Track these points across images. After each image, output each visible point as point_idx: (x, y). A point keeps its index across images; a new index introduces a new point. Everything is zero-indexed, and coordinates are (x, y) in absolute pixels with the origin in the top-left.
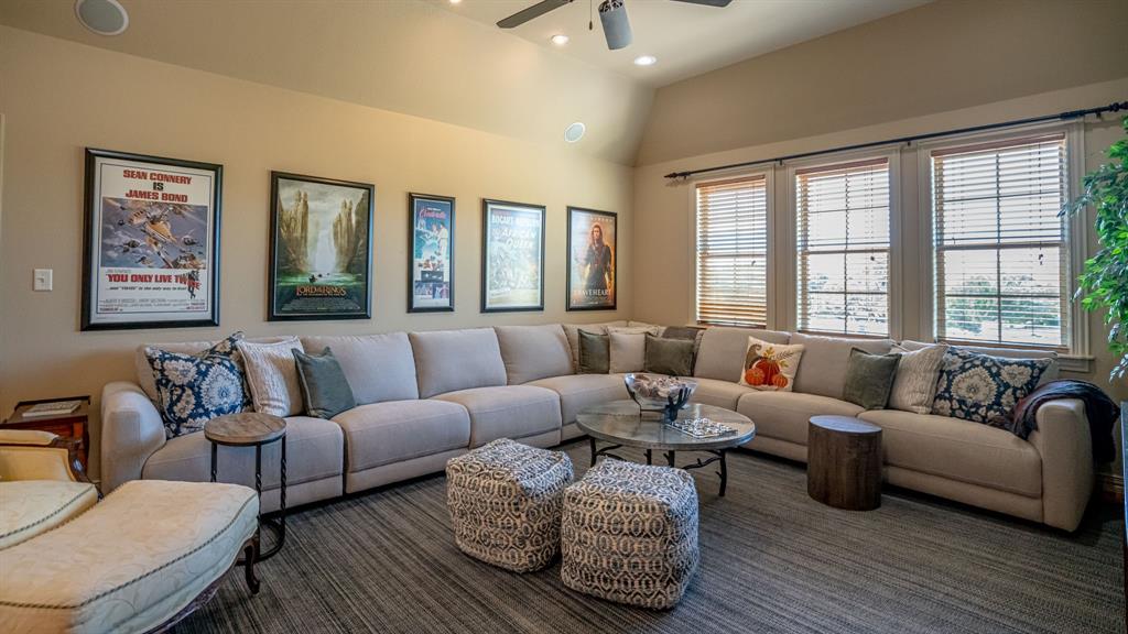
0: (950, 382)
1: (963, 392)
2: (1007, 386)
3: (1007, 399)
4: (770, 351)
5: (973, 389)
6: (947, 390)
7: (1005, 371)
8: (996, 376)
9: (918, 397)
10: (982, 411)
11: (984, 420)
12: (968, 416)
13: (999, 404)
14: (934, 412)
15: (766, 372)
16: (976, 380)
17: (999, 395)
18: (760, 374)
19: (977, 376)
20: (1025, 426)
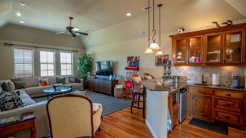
3: (75, 80)
4: (44, 80)
5: (72, 80)
6: (70, 80)
8: (74, 78)
9: (68, 82)
11: (74, 83)
12: (72, 83)
15: (45, 83)
16: (72, 79)
18: (44, 84)
20: (79, 82)
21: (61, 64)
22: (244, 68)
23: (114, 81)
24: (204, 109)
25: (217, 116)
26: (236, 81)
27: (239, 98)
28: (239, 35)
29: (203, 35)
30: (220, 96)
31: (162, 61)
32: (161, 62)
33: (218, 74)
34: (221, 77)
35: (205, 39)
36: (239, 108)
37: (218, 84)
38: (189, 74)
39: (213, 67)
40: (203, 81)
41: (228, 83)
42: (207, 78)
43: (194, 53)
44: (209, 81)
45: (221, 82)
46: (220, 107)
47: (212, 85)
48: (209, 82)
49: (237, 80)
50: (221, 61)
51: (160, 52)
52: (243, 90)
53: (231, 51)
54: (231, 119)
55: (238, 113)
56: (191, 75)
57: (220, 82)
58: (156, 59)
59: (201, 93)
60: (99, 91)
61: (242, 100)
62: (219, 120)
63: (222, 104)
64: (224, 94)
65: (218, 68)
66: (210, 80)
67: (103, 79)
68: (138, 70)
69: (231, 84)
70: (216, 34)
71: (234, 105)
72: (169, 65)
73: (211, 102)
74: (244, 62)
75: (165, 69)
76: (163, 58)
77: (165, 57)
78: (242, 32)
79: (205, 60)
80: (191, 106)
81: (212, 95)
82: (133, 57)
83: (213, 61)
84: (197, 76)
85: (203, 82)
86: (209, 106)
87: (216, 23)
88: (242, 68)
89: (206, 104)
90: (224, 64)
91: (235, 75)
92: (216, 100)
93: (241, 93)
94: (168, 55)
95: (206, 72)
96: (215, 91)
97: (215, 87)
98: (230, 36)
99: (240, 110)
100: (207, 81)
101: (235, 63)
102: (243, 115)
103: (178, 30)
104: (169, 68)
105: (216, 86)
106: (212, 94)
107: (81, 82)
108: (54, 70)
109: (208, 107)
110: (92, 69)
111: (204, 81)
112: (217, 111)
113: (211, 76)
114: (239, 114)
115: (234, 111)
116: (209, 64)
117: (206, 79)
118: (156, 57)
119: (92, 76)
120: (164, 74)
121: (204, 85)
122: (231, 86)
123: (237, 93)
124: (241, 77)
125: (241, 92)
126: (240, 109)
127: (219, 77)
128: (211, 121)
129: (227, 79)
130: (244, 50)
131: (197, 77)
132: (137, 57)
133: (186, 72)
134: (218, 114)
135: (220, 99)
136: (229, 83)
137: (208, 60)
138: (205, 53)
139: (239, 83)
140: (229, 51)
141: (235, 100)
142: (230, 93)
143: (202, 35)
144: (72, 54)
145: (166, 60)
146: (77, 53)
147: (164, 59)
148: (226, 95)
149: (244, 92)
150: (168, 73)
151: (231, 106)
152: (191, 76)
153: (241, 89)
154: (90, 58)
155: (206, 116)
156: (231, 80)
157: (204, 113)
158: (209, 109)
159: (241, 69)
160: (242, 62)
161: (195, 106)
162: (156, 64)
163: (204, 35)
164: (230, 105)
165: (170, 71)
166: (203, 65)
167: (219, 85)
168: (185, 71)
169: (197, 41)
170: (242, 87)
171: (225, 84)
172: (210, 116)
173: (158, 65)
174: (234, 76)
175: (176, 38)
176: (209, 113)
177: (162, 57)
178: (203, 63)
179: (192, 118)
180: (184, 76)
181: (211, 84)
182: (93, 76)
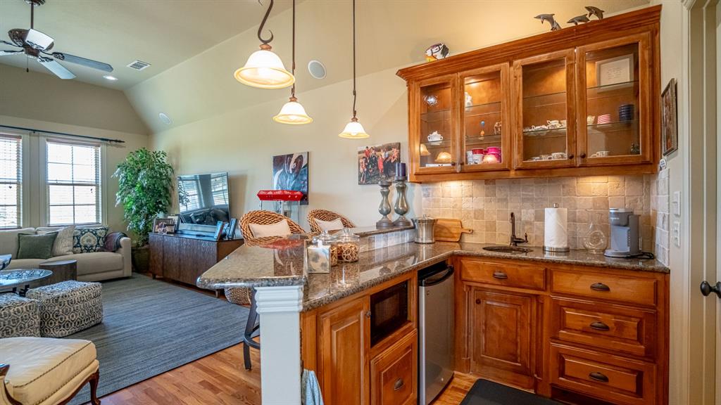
0: (79, 240)
1: (85, 243)
2: (100, 237)
3: (101, 242)
5: (89, 241)
6: (78, 243)
7: (98, 232)
8: (95, 234)
9: (68, 248)
10: (94, 248)
11: (95, 251)
12: (88, 251)
13: (99, 244)
14: (75, 253)
17: (98, 241)
19: (88, 236)
20: (117, 248)
21: (50, 186)
22: (649, 183)
23: (230, 243)
24: (517, 344)
25: (562, 374)
26: (624, 233)
27: (639, 300)
28: (628, 60)
29: (507, 64)
30: (568, 291)
31: (381, 166)
32: (378, 169)
33: (564, 207)
34: (573, 220)
35: (515, 77)
36: (639, 340)
37: (564, 245)
38: (469, 212)
39: (547, 184)
40: (514, 236)
41: (598, 241)
42: (527, 223)
43: (483, 133)
44: (534, 235)
45: (574, 238)
46: (573, 336)
47: (544, 248)
48: (534, 238)
49: (628, 228)
50: (571, 157)
51: (355, 123)
52: (651, 267)
53: (603, 120)
54: (610, 384)
55: (634, 361)
56: (475, 214)
57: (572, 237)
58: (361, 161)
59: (503, 282)
60: (181, 280)
61: (651, 307)
62: (570, 387)
63: (579, 326)
64: (583, 284)
65: (563, 187)
66: (538, 233)
67: (198, 236)
68: (307, 200)
69: (607, 245)
70: (549, 57)
71: (620, 327)
72: (399, 181)
73: (539, 318)
74: (648, 159)
75: (385, 194)
76: (383, 154)
77: (390, 152)
78: (638, 43)
79: (517, 157)
80: (472, 334)
81: (543, 290)
82: (291, 156)
83: (545, 158)
84: (495, 217)
85: (516, 241)
86: (534, 331)
87: (549, 18)
88: (643, 183)
89: (523, 327)
90: (580, 167)
91: (621, 210)
92: (559, 310)
93: (644, 278)
94: (400, 144)
95: (524, 200)
96: (551, 272)
97: (554, 257)
98: (600, 65)
99: (643, 347)
100: (526, 236)
101: (618, 162)
102: (655, 367)
103: (429, 53)
104: (402, 190)
105: (557, 252)
106: (542, 286)
107: (122, 250)
108: (18, 206)
109: (531, 336)
110: (170, 203)
111: (518, 236)
112: (560, 354)
113: (540, 217)
114: (641, 363)
115: (621, 353)
116: (531, 172)
117: (523, 229)
118: (360, 153)
119: (161, 227)
120: (381, 212)
121: (519, 250)
122: (608, 252)
123: (630, 278)
124: (640, 218)
125: (646, 275)
126: (642, 344)
127: (568, 219)
128: (539, 393)
129: (594, 226)
130: (648, 111)
131: (495, 222)
132: (301, 156)
133: (459, 204)
134: (566, 365)
135: (571, 306)
136: (602, 241)
137: (527, 155)
138: (515, 131)
139: (634, 238)
140: (596, 121)
141: (625, 309)
142: (606, 281)
143: (502, 64)
144: (99, 149)
145: (392, 161)
146: (119, 149)
147: (387, 158)
148: (592, 287)
149: (656, 274)
150: (398, 208)
151: (611, 333)
152: (475, 218)
153: (641, 264)
154: (163, 166)
155: (523, 371)
156: (606, 229)
157: (517, 358)
158: (534, 346)
159: (639, 187)
160: (644, 157)
161: (485, 332)
162: (359, 180)
163: (511, 64)
164: (606, 328)
165: (402, 201)
166: (512, 173)
167: (567, 251)
168: (455, 201)
169: (491, 91)
170: (644, 254)
171: (589, 245)
172: (537, 373)
173: (367, 183)
174: (617, 214)
175: (418, 80)
176: (534, 360)
177: (379, 151)
178: (510, 165)
179: (477, 378)
180: (452, 218)
181: (539, 247)
182: (165, 226)
